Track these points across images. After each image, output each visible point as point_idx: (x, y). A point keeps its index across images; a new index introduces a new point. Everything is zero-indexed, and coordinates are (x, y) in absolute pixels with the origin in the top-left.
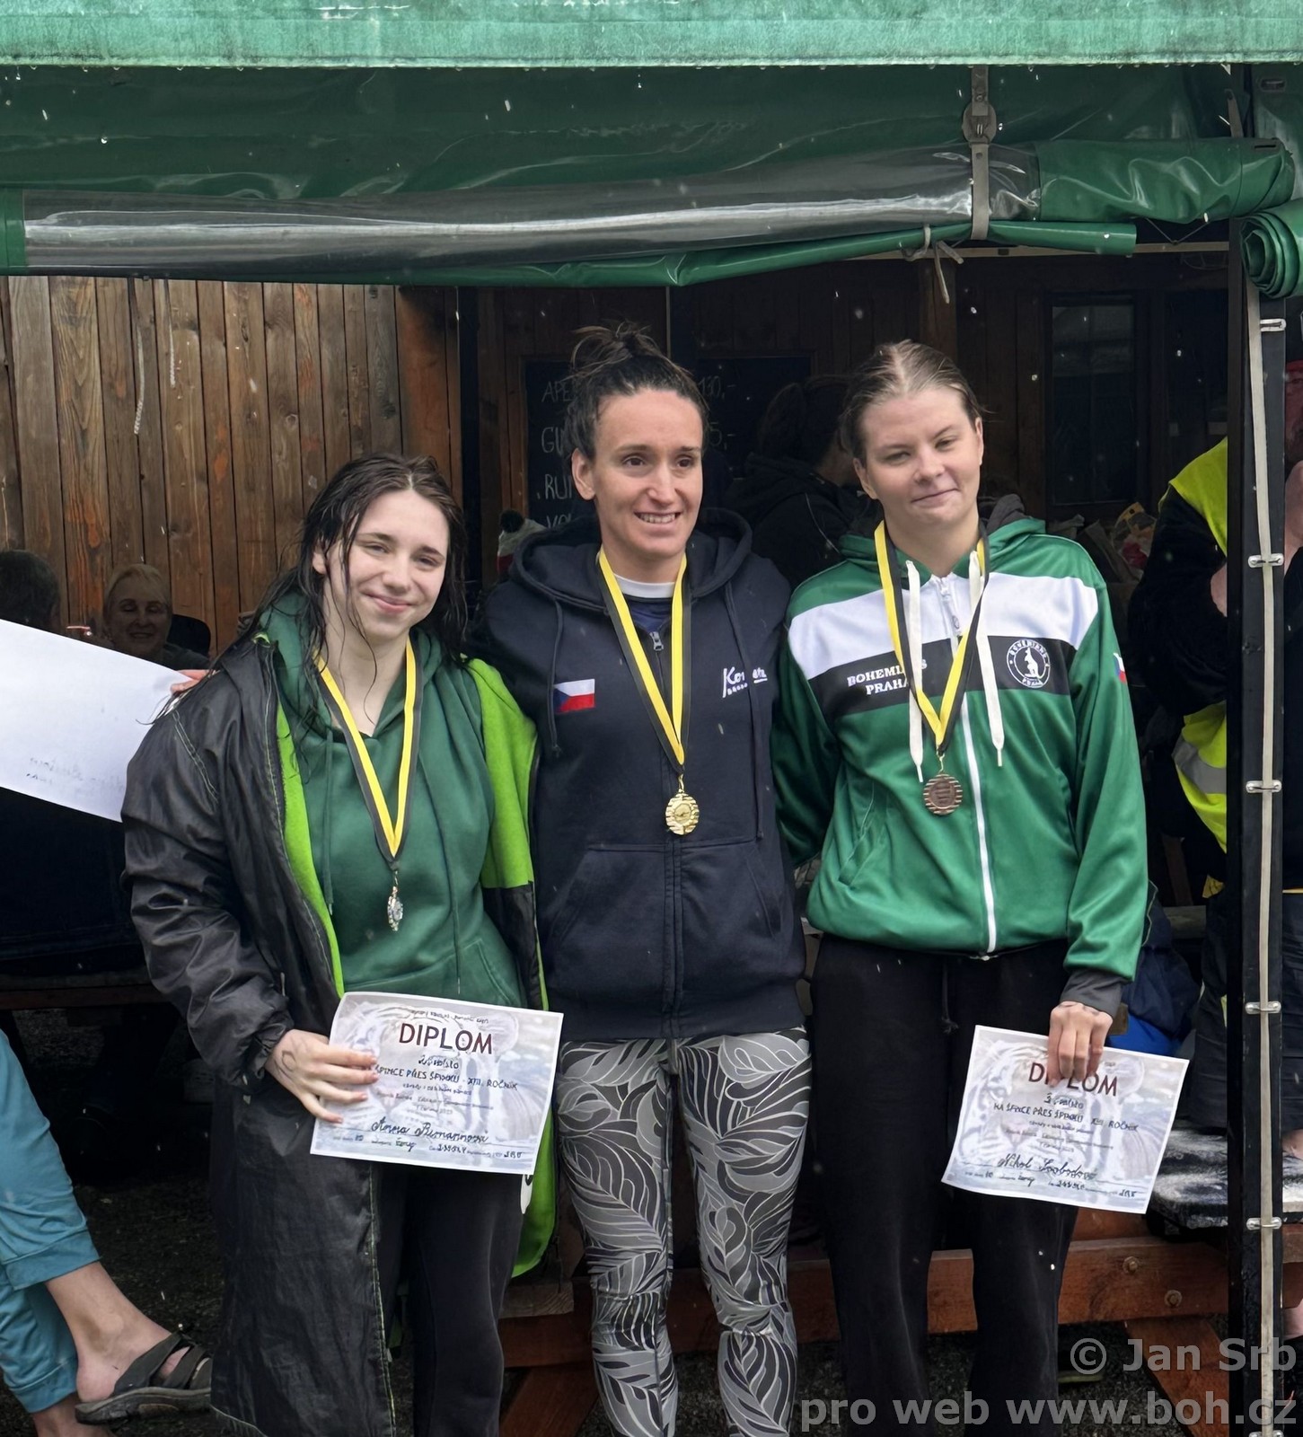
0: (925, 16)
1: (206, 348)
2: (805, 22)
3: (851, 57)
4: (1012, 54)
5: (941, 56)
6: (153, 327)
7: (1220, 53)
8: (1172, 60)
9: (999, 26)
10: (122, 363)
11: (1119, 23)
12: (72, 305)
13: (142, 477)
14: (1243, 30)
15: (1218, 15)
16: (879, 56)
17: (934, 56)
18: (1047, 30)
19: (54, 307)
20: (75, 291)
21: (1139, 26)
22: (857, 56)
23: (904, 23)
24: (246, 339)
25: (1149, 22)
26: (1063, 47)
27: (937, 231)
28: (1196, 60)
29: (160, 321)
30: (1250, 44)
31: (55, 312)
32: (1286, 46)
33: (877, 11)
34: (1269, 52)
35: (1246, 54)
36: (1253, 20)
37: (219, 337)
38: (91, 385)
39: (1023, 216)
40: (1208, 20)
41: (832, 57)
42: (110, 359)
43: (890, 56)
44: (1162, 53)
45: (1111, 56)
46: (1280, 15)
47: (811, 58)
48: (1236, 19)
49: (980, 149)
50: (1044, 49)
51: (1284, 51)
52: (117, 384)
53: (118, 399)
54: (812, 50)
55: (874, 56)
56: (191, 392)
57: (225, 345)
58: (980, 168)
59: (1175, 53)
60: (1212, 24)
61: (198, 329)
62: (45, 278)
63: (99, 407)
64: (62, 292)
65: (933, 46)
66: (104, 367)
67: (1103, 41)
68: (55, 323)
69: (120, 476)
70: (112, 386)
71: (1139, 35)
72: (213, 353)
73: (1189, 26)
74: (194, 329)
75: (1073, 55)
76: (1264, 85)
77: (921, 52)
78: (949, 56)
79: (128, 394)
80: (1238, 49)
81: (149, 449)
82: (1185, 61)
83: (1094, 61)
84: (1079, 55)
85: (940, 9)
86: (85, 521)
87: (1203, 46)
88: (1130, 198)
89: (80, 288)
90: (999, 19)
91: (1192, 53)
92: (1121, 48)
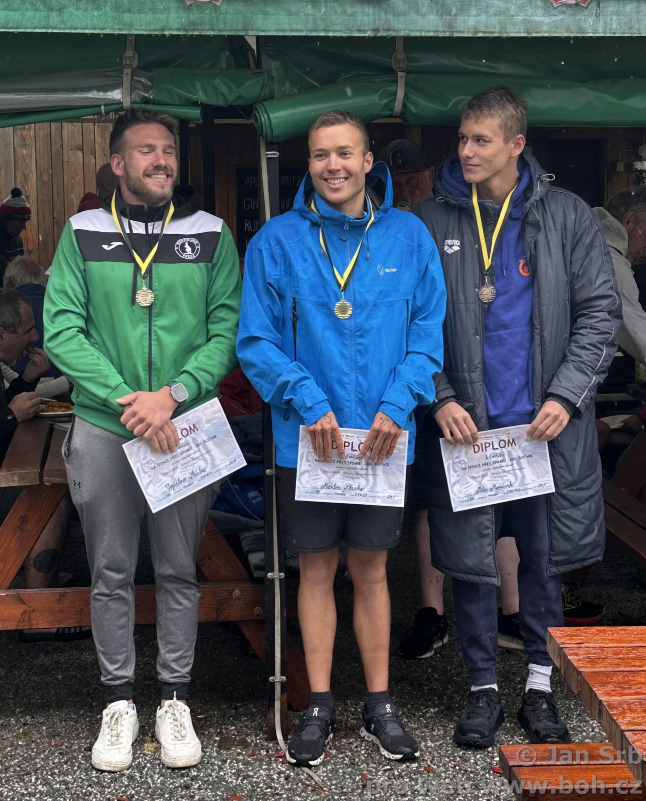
0: (65, 10)
1: (86, 159)
2: (7, 12)
3: (29, 28)
4: (106, 29)
5: (72, 29)
6: (61, 150)
7: (208, 30)
8: (184, 33)
9: (100, 16)
10: (46, 166)
11: (158, 15)
12: (24, 138)
13: (54, 218)
14: (218, 20)
15: (205, 13)
16: (43, 28)
17: (69, 28)
18: (123, 18)
19: (15, 140)
20: (25, 133)
21: (167, 17)
22: (31, 28)
23: (55, 14)
24: (105, 156)
25: (173, 16)
26: (131, 26)
27: (107, 107)
28: (196, 33)
29: (65, 146)
30: (221, 26)
31: (15, 143)
32: (239, 28)
33: (42, 8)
34: (231, 30)
35: (220, 30)
36: (222, 16)
37: (92, 154)
38: (31, 175)
39: (146, 101)
40: (201, 15)
41: (20, 28)
42: (40, 164)
43: (48, 28)
44: (179, 30)
45: (154, 30)
46: (235, 14)
47: (11, 28)
48: (214, 15)
49: (128, 71)
50: (121, 27)
51: (239, 30)
52: (43, 175)
53: (43, 182)
54: (11, 25)
55: (39, 28)
56: (78, 179)
57: (95, 158)
58: (126, 80)
59: (185, 30)
60: (203, 17)
61: (82, 150)
62: (12, 128)
63: (35, 185)
64: (19, 132)
65: (68, 25)
66: (38, 168)
67: (150, 24)
68: (16, 146)
69: (44, 218)
70: (41, 176)
71: (167, 21)
72: (89, 161)
73: (191, 18)
74: (80, 150)
75: (136, 30)
76: (264, 45)
77: (63, 27)
78: (76, 29)
79: (49, 180)
80: (216, 28)
81: (58, 205)
82: (190, 34)
83: (146, 33)
84: (138, 30)
85: (72, 7)
86: (26, 238)
87: (199, 27)
88: (196, 95)
89: (28, 131)
90: (100, 13)
91: (194, 30)
92: (160, 27)
